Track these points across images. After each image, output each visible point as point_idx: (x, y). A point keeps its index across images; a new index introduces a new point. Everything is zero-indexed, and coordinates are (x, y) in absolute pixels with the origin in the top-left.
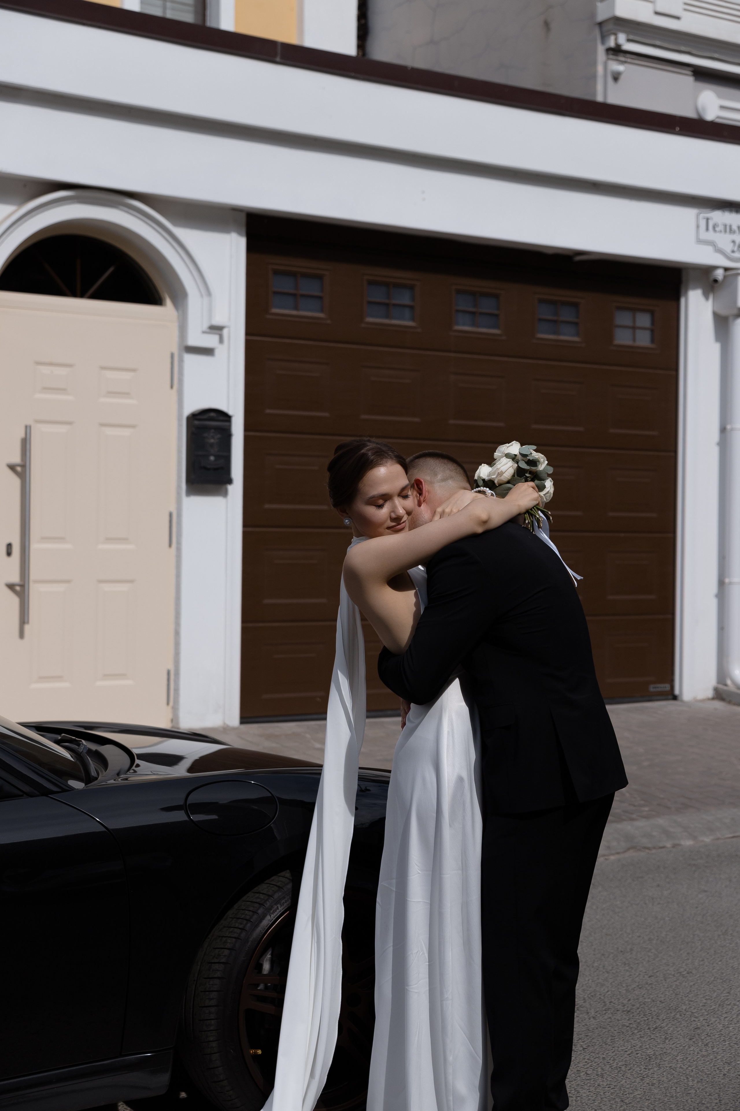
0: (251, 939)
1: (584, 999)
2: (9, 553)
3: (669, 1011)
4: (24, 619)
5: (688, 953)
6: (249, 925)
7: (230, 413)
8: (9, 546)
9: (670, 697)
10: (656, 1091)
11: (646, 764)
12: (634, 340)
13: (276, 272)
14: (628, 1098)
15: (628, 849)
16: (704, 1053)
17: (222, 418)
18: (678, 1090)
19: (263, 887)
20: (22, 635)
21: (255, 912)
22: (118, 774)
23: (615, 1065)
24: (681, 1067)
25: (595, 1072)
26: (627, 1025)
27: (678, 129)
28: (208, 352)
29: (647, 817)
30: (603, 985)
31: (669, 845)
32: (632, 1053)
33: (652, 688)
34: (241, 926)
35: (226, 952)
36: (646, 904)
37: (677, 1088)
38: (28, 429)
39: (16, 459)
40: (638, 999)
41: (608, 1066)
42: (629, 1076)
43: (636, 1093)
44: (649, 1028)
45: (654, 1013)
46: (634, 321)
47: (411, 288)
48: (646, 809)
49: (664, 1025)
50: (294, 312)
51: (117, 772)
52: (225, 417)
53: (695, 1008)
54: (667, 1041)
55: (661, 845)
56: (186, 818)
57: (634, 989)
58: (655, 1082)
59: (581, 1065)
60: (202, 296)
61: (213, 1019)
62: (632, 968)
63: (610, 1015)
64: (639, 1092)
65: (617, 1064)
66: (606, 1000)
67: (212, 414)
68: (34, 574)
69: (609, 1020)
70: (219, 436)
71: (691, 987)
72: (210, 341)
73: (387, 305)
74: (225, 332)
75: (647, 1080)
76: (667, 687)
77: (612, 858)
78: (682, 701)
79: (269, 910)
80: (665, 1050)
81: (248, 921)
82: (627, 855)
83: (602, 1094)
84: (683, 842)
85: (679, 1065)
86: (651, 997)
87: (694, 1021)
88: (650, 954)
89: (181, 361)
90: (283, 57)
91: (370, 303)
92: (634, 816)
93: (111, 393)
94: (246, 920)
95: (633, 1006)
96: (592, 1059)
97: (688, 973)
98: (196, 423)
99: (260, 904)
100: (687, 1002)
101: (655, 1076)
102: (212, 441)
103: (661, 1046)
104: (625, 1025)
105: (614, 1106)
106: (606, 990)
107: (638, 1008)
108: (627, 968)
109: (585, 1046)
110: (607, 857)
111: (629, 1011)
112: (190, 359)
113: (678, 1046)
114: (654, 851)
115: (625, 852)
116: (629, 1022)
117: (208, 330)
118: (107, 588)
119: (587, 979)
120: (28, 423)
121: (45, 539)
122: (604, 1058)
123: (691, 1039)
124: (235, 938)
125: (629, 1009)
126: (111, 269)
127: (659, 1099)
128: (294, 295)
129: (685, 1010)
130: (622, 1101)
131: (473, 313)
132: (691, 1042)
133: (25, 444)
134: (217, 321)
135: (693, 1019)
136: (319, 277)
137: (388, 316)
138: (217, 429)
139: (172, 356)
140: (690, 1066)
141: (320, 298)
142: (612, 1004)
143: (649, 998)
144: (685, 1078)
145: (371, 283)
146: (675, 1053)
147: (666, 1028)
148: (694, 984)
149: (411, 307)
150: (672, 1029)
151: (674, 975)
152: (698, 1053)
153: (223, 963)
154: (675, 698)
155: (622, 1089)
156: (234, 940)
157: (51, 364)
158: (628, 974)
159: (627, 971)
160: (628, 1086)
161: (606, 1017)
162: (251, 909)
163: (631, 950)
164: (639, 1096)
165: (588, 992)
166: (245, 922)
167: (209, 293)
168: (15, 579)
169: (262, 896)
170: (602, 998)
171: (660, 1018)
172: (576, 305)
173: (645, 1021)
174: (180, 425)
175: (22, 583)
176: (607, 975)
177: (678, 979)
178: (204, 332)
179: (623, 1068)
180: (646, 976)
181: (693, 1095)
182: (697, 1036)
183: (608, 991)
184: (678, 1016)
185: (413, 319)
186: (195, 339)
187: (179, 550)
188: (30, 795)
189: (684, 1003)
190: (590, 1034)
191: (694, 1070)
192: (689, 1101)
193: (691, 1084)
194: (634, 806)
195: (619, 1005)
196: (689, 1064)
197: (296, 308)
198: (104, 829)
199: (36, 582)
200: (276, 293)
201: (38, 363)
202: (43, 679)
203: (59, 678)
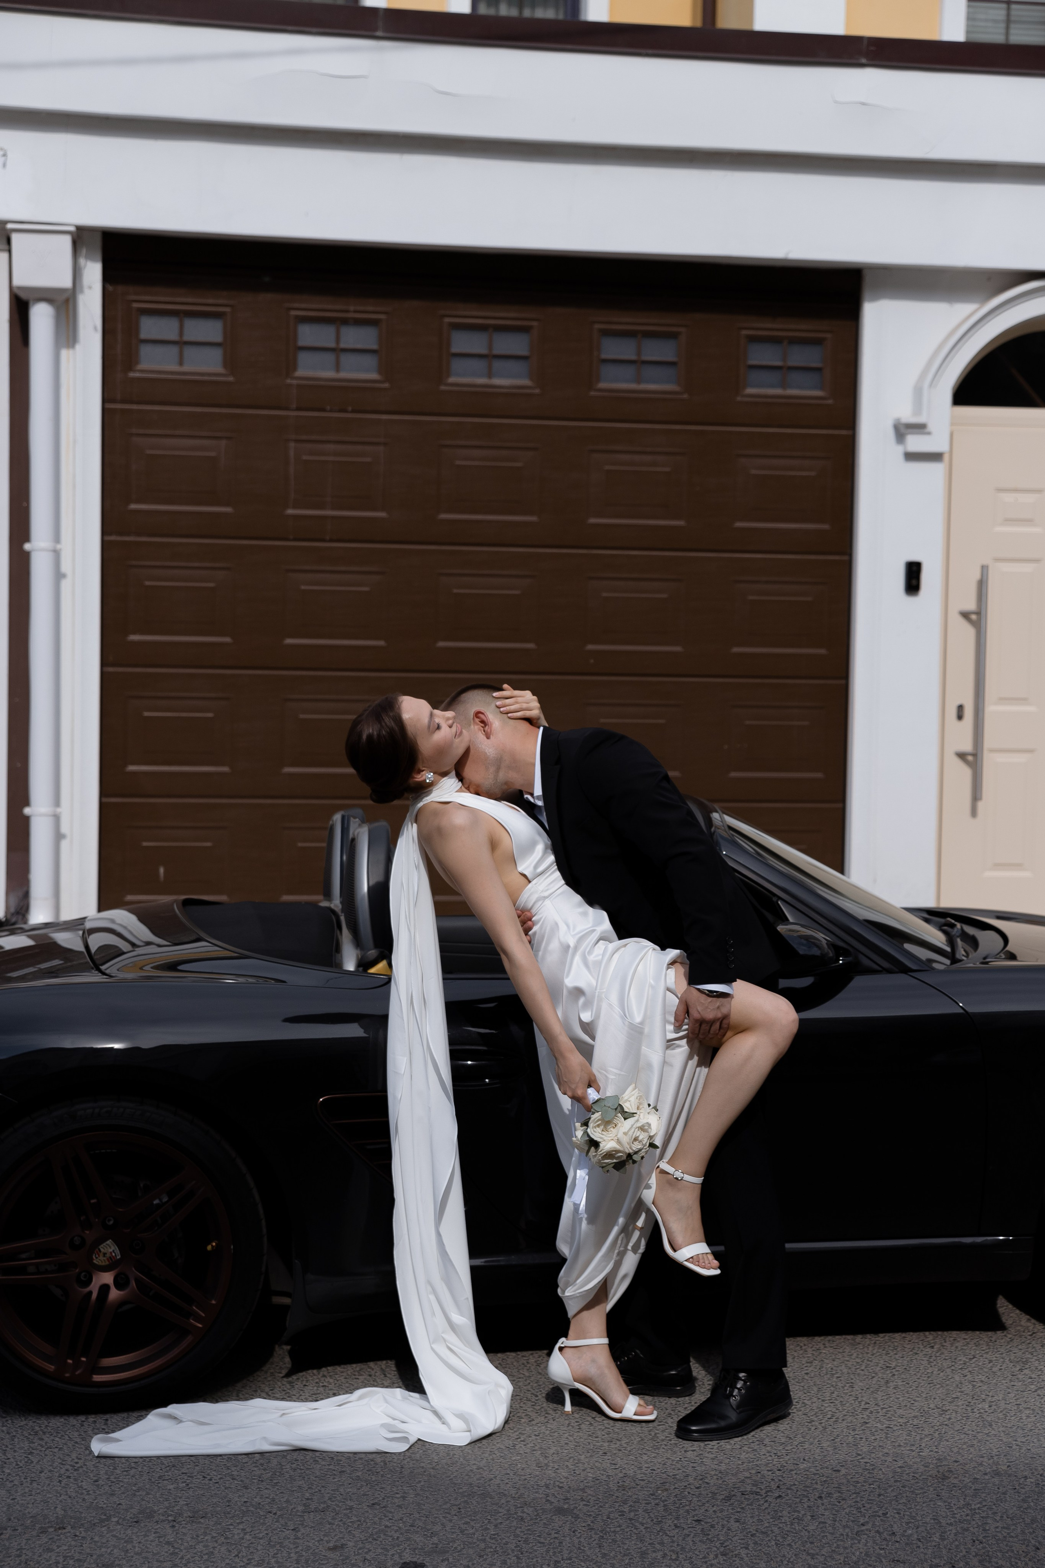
2: (960, 717)
4: (976, 795)
8: (960, 708)
20: (974, 813)
22: (985, 958)
38: (984, 569)
39: (970, 605)
51: (984, 956)
68: (988, 742)
120: (985, 563)
121: (1003, 700)
133: (982, 585)
157: (1016, 490)
168: (966, 747)
175: (974, 752)
188: (889, 971)
198: (964, 1012)
199: (992, 751)
201: (1000, 490)
202: (998, 866)
203: (1018, 866)
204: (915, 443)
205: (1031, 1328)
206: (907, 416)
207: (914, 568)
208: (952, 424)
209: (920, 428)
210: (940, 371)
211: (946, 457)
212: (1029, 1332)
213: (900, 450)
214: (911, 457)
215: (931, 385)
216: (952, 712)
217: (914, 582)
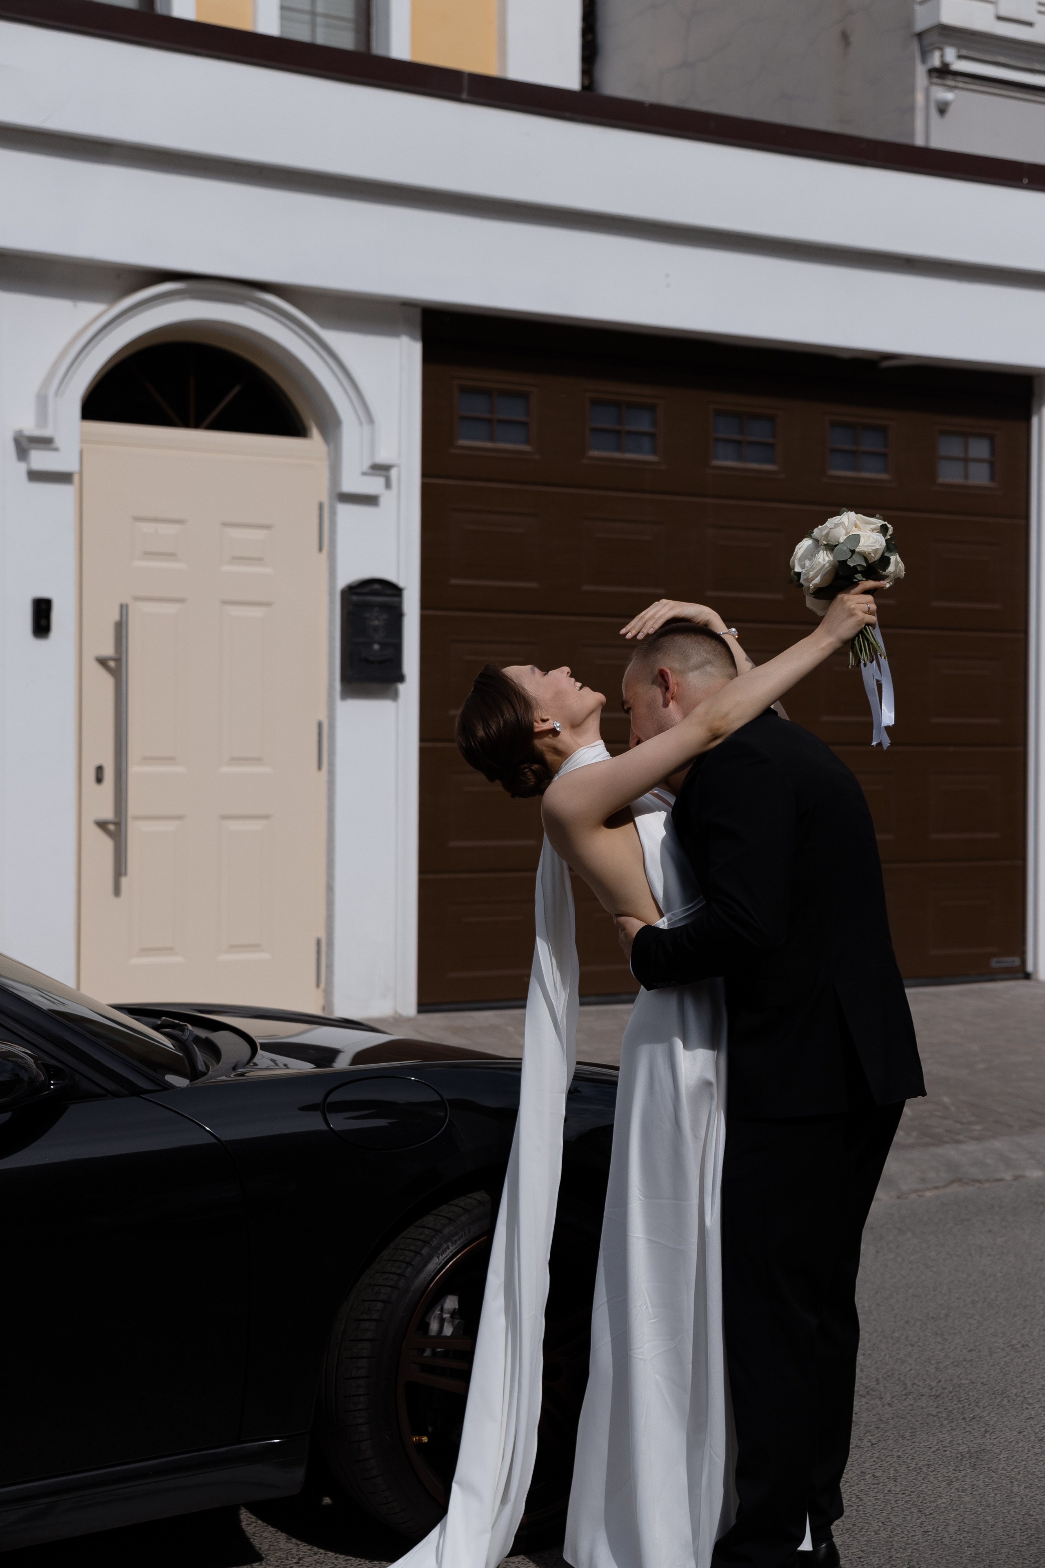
0: (412, 1288)
1: (877, 1380)
2: (99, 780)
3: (993, 1396)
4: (120, 869)
5: (1025, 1321)
6: (409, 1269)
7: (401, 584)
8: (99, 770)
9: (1021, 975)
10: (967, 1499)
11: (981, 1066)
12: (966, 477)
13: (464, 390)
14: (928, 1507)
15: (952, 1182)
16: (1037, 1450)
17: (389, 591)
18: (998, 1498)
19: (429, 1220)
20: (117, 891)
21: (417, 1253)
22: (234, 1068)
23: (913, 1465)
24: (1003, 1469)
25: (886, 1474)
26: (934, 1413)
27: (1026, 181)
28: (370, 500)
29: (979, 1139)
30: (903, 1362)
31: (1008, 1176)
32: (938, 1450)
33: (994, 963)
34: (399, 1271)
35: (380, 1305)
36: (971, 1255)
37: (996, 1494)
38: (123, 609)
39: (108, 650)
40: (951, 1380)
41: (904, 1467)
42: (932, 1479)
43: (940, 1501)
44: (964, 1419)
45: (972, 1399)
46: (966, 450)
47: (652, 408)
48: (978, 1127)
49: (985, 1414)
50: (489, 445)
51: (232, 1065)
52: (393, 590)
53: (1028, 1393)
54: (987, 1435)
55: (997, 1176)
56: (324, 1127)
57: (946, 1368)
58: (966, 1487)
59: (867, 1465)
60: (361, 423)
61: (362, 1395)
62: (946, 1340)
63: (912, 1402)
64: (944, 1500)
65: (917, 1463)
66: (907, 1381)
67: (376, 587)
68: (134, 807)
69: (910, 1408)
70: (385, 616)
71: (1026, 1364)
72: (373, 485)
73: (618, 433)
74: (394, 473)
75: (956, 1485)
76: (1016, 961)
77: (928, 1194)
78: (1037, 981)
79: (436, 1251)
80: (983, 1447)
81: (409, 1264)
82: (950, 1190)
83: (893, 1502)
84: (1028, 1173)
85: (1001, 1466)
86: (970, 1377)
87: (1027, 1408)
88: (972, 1321)
89: (333, 513)
90: (470, 93)
91: (594, 430)
92: (961, 1137)
93: (237, 559)
94: (406, 1263)
95: (944, 1389)
96: (883, 1458)
97: (1023, 1346)
98: (355, 598)
99: (424, 1241)
100: (1019, 1385)
101: (968, 1479)
102: (376, 623)
103: (979, 1441)
104: (931, 1415)
105: (909, 1518)
106: (908, 1369)
107: (951, 1392)
108: (939, 1339)
109: (874, 1441)
110: (920, 1193)
111: (938, 1396)
112: (345, 510)
113: (1002, 1441)
114: (987, 1185)
115: (946, 1186)
116: (938, 1410)
117: (370, 471)
118: (234, 826)
119: (883, 1354)
120: (124, 601)
121: (148, 760)
122: (899, 1457)
123: (1020, 1433)
124: (391, 1287)
125: (938, 1393)
126: (237, 389)
127: (971, 1509)
128: (489, 421)
129: (1016, 1394)
130: (920, 1511)
131: (739, 442)
132: (1021, 1436)
133: (120, 629)
134: (382, 458)
135: (1025, 1406)
136: (524, 396)
137: (619, 449)
138: (384, 607)
139: (321, 506)
140: (1016, 1467)
141: (525, 424)
142: (915, 1386)
143: (967, 1379)
144: (1009, 1483)
145: (595, 402)
146: (998, 1451)
147: (987, 1418)
148: (1030, 1361)
149: (652, 435)
150: (995, 1419)
151: (1003, 1349)
152: (1029, 1450)
153: (375, 1320)
154: (1027, 976)
155: (922, 1495)
156: (389, 1289)
157: (156, 520)
158: (939, 1347)
159: (939, 1343)
160: (929, 1493)
161: (906, 1404)
162: (413, 1248)
163: (947, 1316)
164: (943, 1505)
165: (884, 1371)
166: (404, 1265)
167: (371, 420)
168: (108, 814)
169: (427, 1232)
170: (902, 1378)
171: (981, 1404)
172: (883, 429)
173: (959, 1408)
174: (332, 601)
175: (117, 820)
176: (910, 1349)
177: (1009, 1355)
178: (364, 474)
179: (925, 1469)
180: (965, 1351)
181: (1018, 1505)
182: (1029, 1429)
183: (911, 1370)
184: (1005, 1402)
185: (654, 452)
186: (352, 483)
187: (331, 773)
188: (116, 1095)
189: (1015, 1386)
190: (882, 1426)
191: (1022, 1472)
192: (1012, 1512)
193: (1015, 1489)
194: (962, 1123)
195: (924, 1388)
196: (1015, 1464)
197: (492, 439)
198: (214, 1141)
199: (136, 818)
200: (463, 418)
201: (137, 519)
202: (146, 951)
203: (168, 950)
204: (40, 460)
205: (294, 1551)
206: (30, 428)
207: (43, 606)
208: (83, 441)
209: (46, 443)
210: (68, 377)
211: (76, 478)
212: (294, 1558)
213: (22, 467)
214: (36, 476)
215: (57, 394)
216: (89, 775)
217: (43, 622)
